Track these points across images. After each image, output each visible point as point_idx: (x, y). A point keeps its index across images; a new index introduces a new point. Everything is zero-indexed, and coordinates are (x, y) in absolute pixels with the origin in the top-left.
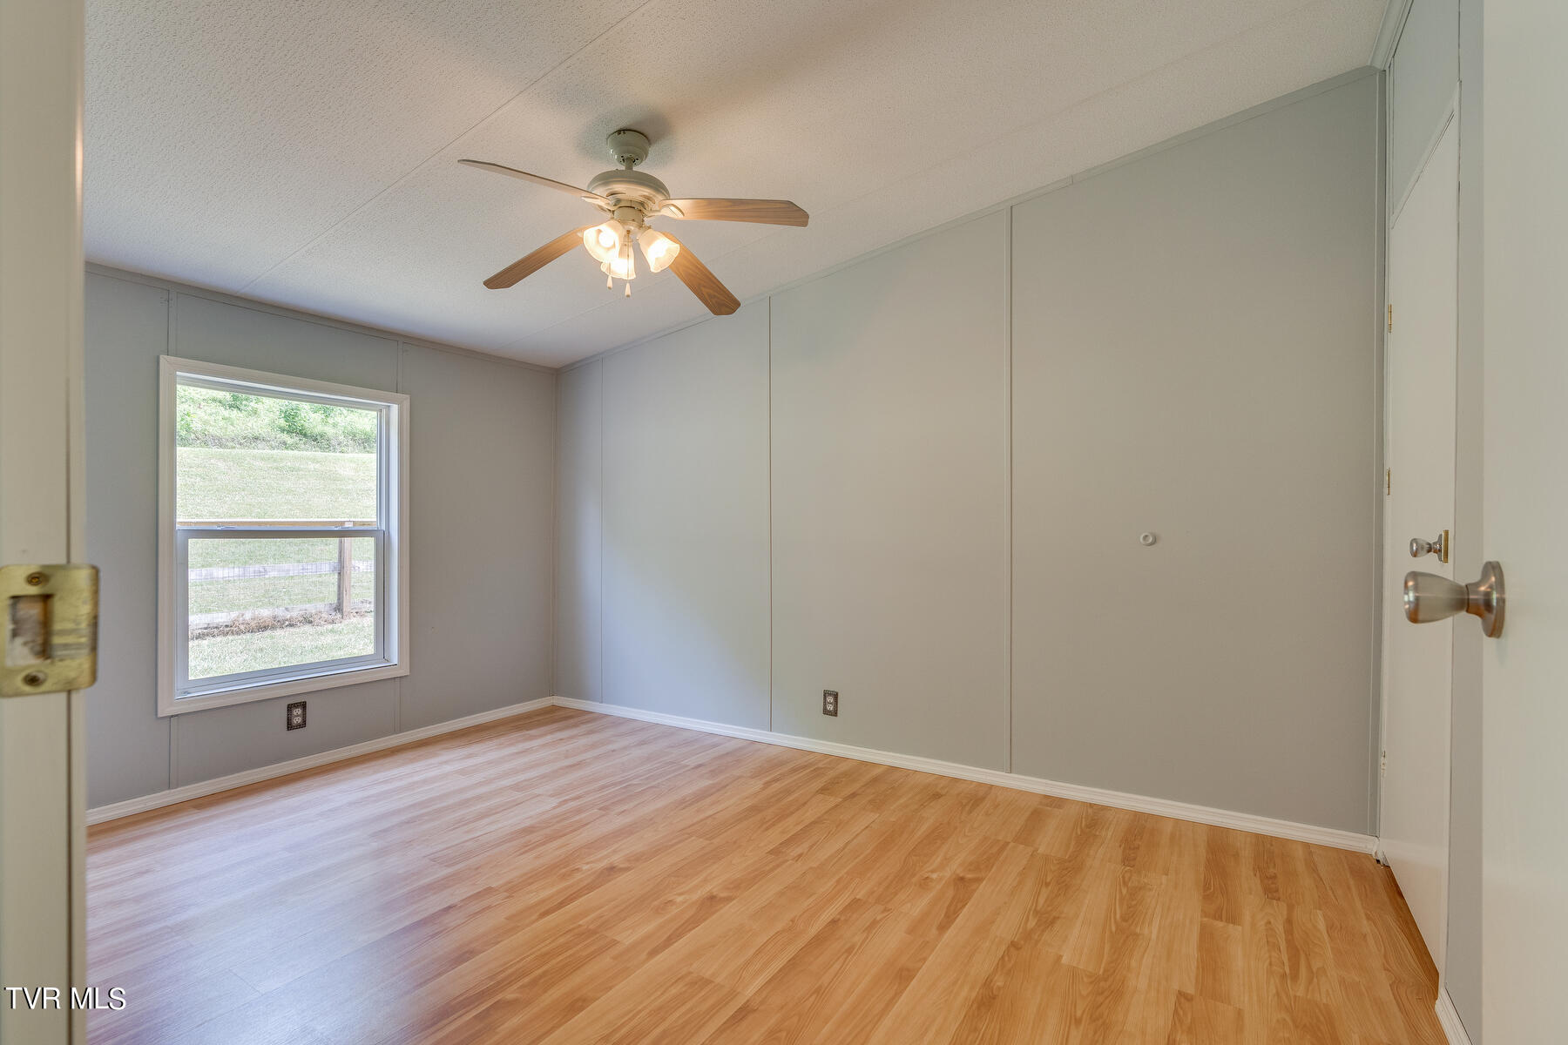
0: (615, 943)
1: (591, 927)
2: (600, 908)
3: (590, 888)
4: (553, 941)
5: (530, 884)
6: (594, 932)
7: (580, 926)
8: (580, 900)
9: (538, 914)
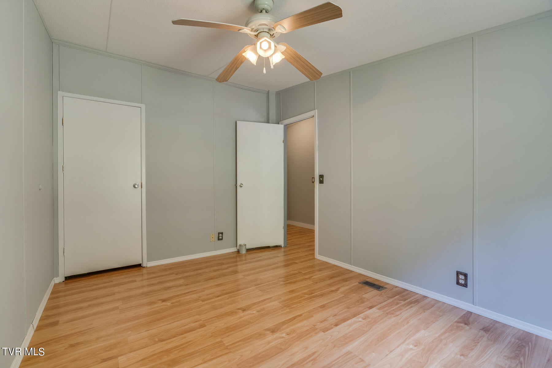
0: (280, 302)
1: (285, 308)
2: (282, 314)
3: (284, 323)
4: (298, 305)
5: (307, 330)
6: (285, 306)
7: (289, 309)
8: (288, 318)
9: (302, 316)
